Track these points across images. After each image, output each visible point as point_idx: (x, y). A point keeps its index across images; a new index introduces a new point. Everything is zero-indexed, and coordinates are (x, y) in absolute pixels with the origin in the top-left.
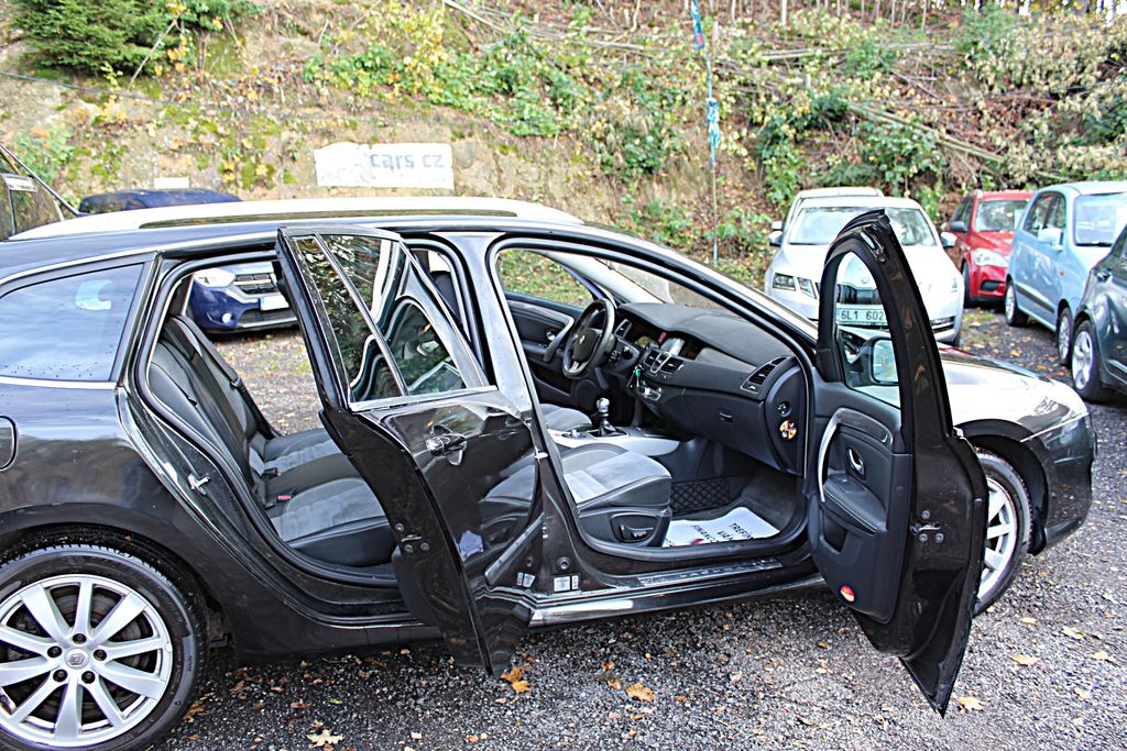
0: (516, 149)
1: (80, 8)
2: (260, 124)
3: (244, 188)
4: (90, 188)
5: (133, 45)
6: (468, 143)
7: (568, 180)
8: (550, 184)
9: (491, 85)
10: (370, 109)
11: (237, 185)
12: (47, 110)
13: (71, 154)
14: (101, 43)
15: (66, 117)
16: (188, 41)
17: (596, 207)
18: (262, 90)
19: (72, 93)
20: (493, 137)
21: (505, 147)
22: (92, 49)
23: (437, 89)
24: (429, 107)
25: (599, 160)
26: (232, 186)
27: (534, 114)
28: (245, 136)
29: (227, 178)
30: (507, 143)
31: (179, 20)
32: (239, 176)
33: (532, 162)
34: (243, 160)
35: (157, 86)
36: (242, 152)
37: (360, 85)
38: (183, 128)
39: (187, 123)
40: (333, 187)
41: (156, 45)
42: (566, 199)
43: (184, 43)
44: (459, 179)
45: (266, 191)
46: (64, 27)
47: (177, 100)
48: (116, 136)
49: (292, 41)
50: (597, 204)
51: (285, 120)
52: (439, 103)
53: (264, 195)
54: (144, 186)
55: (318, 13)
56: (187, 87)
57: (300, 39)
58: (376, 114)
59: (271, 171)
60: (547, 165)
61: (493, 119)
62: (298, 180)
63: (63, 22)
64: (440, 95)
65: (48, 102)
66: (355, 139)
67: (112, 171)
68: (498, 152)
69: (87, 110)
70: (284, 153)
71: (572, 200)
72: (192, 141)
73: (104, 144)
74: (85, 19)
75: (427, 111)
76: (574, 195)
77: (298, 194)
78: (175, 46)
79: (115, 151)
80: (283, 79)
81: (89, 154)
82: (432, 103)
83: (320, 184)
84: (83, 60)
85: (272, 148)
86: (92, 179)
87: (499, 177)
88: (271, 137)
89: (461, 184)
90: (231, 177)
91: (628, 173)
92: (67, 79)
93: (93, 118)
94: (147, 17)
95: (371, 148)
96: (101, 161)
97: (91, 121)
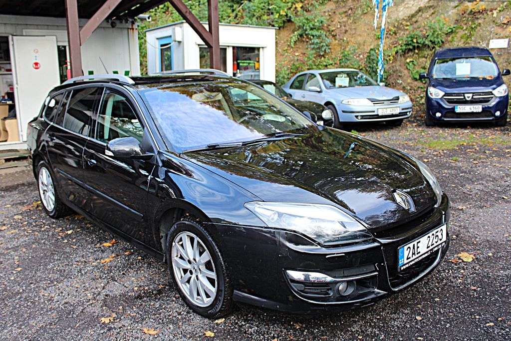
4: (458, 45)
12: (450, 8)
13: (454, 29)
15: (458, 10)
48: (477, 18)
54: (483, 45)
67: (469, 37)
69: (467, 6)
73: (470, 23)
79: (473, 26)
81: (462, 29)
86: (460, 41)
93: (470, 10)
96: (466, 32)
97: (468, 12)
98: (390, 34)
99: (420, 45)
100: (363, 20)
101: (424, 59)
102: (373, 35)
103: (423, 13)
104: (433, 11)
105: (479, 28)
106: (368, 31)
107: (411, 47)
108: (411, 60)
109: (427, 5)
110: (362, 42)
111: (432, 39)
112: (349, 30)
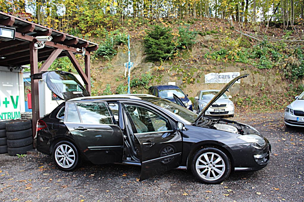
0: (259, 73)
1: (156, 47)
2: (193, 69)
3: (188, 84)
4: (155, 84)
5: (167, 53)
6: (245, 72)
7: (274, 80)
8: (269, 81)
9: (254, 56)
10: (220, 64)
11: (186, 83)
12: (149, 68)
13: (152, 77)
14: (159, 54)
15: (152, 69)
16: (178, 52)
17: (282, 87)
18: (194, 61)
19: (154, 64)
20: (252, 70)
21: (256, 72)
22: (157, 55)
23: (238, 58)
24: (235, 63)
25: (284, 74)
26: (185, 83)
27: (265, 63)
28: (189, 72)
29: (184, 82)
30: (256, 71)
31: (177, 47)
32: (187, 81)
33: (264, 76)
34: (188, 77)
35: (171, 62)
36: (188, 76)
37: (217, 59)
38: (175, 71)
39: (176, 70)
40: (209, 83)
41: (171, 53)
42: (273, 85)
43: (177, 52)
44: (242, 81)
45: (193, 84)
46: (152, 51)
47: (175, 64)
48: (161, 73)
49: (203, 49)
50: (282, 86)
51: (199, 68)
52: (238, 62)
53: (192, 85)
54: (166, 84)
55: (210, 42)
56: (177, 61)
57: (205, 48)
58: (221, 65)
59: (194, 80)
60: (268, 76)
61: (253, 65)
62: (200, 82)
63: (152, 50)
64: (239, 60)
65: (150, 67)
66: (215, 72)
67: (159, 81)
68: (253, 73)
69: (156, 68)
70: (198, 76)
71: (275, 86)
72: (177, 73)
73: (159, 75)
74: (156, 49)
75: (234, 64)
76: (276, 84)
77: (200, 86)
78: (176, 52)
79: (161, 76)
80: (199, 58)
81: (156, 77)
82: (236, 62)
83: (206, 83)
84: (156, 57)
85: (195, 74)
86: (156, 82)
87: (253, 80)
88: (195, 72)
89: (242, 82)
90: (185, 81)
91: (293, 78)
92: (154, 61)
94: (169, 47)
95: (219, 74)
96: (158, 79)
97: (157, 70)
98: (123, 79)
99: (139, 84)
100: (108, 72)
101: (140, 90)
102: (114, 79)
103: (136, 70)
104: (141, 69)
105: (163, 77)
106: (112, 77)
107: (135, 85)
108: (135, 91)
109: (138, 66)
110: (109, 82)
111: (144, 81)
112: (102, 77)
